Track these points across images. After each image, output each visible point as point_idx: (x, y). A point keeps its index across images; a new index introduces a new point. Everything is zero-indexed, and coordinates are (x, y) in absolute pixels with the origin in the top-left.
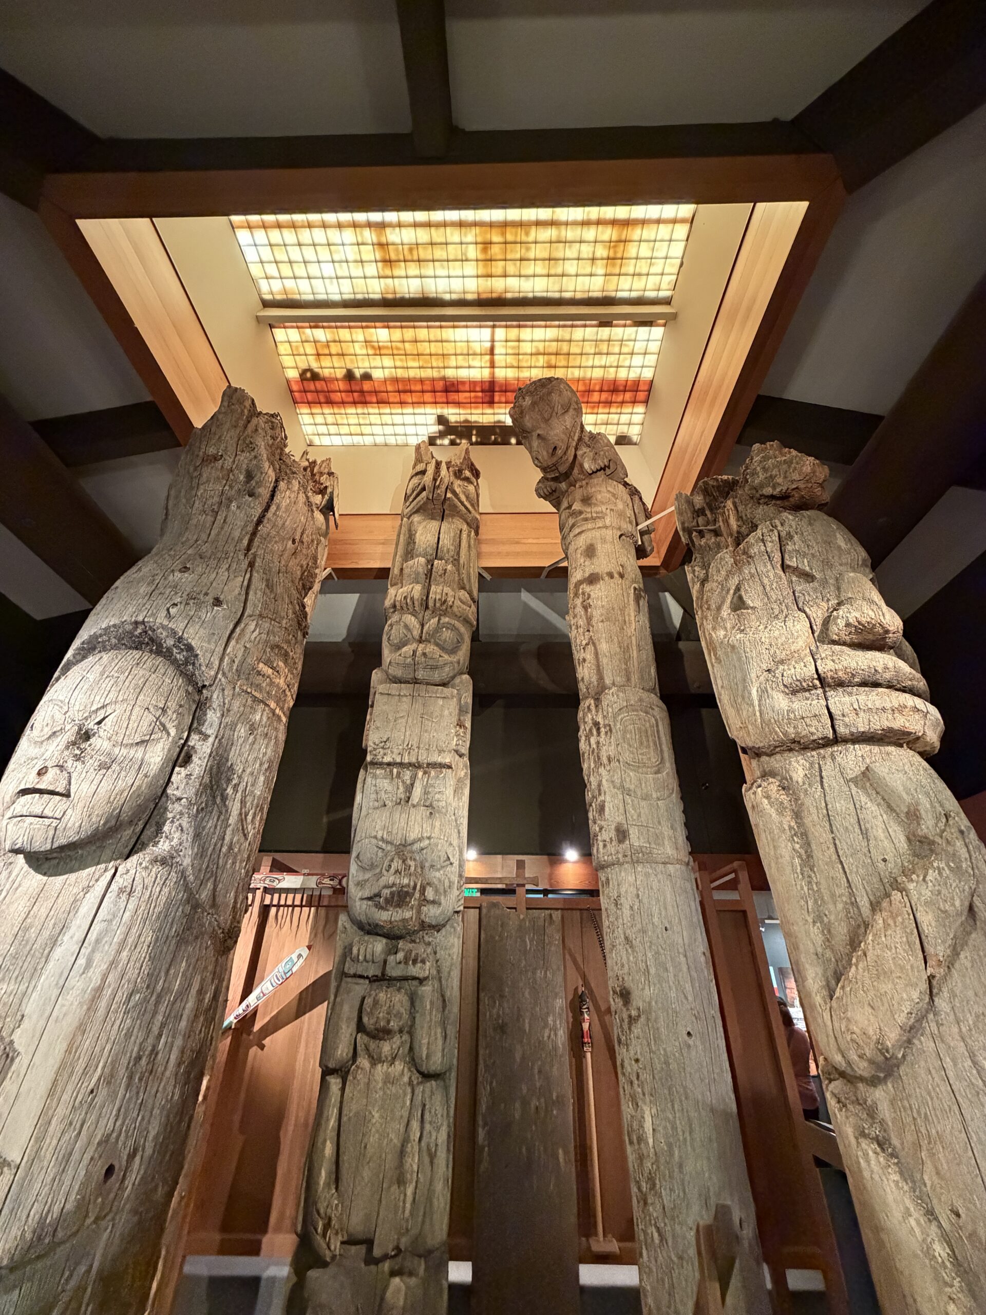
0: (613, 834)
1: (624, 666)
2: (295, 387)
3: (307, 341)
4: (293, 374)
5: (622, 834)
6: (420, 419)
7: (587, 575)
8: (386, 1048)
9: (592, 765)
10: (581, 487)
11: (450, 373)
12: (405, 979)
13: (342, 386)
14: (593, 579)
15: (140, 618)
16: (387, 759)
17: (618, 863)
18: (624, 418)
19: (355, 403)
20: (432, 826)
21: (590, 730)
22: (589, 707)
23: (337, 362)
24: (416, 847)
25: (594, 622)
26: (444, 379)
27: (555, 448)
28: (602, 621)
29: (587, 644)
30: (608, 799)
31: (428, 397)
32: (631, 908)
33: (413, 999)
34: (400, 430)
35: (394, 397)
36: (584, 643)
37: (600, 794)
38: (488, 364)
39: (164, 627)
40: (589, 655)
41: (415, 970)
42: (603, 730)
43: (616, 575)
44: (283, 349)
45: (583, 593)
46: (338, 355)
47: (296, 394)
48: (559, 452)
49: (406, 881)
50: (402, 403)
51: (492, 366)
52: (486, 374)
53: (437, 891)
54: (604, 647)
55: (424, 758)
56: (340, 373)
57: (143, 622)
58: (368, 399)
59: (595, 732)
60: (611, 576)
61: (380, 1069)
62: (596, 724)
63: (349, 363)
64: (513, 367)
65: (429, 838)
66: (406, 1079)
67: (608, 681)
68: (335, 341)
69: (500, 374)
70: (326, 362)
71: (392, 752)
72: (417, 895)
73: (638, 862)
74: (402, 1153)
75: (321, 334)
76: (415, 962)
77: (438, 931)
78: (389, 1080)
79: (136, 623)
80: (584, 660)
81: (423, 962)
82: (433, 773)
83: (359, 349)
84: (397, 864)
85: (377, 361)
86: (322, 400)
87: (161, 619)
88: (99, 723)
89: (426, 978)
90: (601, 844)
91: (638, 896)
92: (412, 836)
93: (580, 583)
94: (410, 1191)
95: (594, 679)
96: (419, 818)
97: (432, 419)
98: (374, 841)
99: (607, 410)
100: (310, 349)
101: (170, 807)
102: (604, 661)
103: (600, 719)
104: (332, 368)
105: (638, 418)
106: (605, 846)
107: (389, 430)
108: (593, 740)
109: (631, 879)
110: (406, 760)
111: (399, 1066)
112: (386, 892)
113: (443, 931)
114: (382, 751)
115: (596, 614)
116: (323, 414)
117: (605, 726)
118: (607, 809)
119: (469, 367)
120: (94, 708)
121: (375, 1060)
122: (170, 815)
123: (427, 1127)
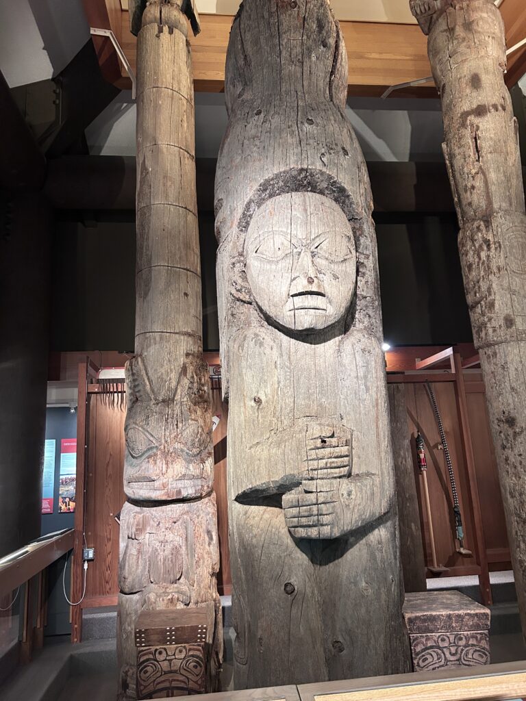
0: (502, 322)
5: (509, 322)
7: (474, 106)
9: (482, 273)
14: (480, 111)
15: (305, 167)
17: (506, 341)
21: (481, 246)
22: (478, 228)
25: (483, 152)
28: (491, 153)
29: (477, 173)
30: (497, 297)
32: (516, 369)
36: (473, 171)
37: (490, 295)
40: (478, 183)
42: (493, 246)
43: (500, 108)
45: (472, 125)
54: (492, 176)
57: (306, 170)
59: (485, 248)
60: (495, 107)
62: (487, 242)
67: (496, 206)
73: (521, 340)
79: (302, 170)
80: (473, 187)
88: (317, 247)
90: (490, 331)
91: (521, 362)
93: (466, 114)
95: (483, 204)
101: (358, 302)
102: (493, 188)
103: (490, 237)
106: (494, 331)
108: (483, 255)
109: (516, 351)
115: (485, 145)
117: (495, 243)
118: (497, 306)
120: (313, 237)
122: (358, 308)
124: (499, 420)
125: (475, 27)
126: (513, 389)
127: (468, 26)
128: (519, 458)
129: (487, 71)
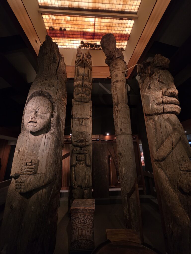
0: (119, 130)
1: (122, 99)
2: (48, 32)
3: (50, 19)
4: (47, 28)
5: (121, 130)
6: (77, 42)
7: (116, 80)
8: (81, 162)
9: (116, 118)
10: (115, 61)
11: (84, 30)
12: (84, 153)
13: (59, 32)
14: (117, 81)
15: (41, 90)
16: (77, 117)
17: (120, 135)
18: (123, 44)
19: (62, 37)
20: (87, 129)
21: (116, 111)
22: (116, 107)
23: (58, 25)
24: (84, 133)
25: (117, 90)
26: (83, 31)
27: (110, 52)
28: (119, 90)
29: (116, 95)
30: (119, 124)
31: (79, 36)
32: (122, 141)
33: (85, 156)
34: (72, 45)
35: (71, 36)
36: (115, 94)
37: (117, 123)
38: (93, 28)
39: (45, 91)
40: (116, 97)
41: (85, 152)
42: (118, 112)
43: (122, 81)
44: (45, 21)
45: (115, 84)
46: (58, 23)
47: (48, 34)
48: (111, 53)
49: (83, 138)
50: (73, 38)
51: (94, 29)
52: (93, 30)
53: (88, 140)
54: (119, 95)
55: (84, 117)
56: (58, 29)
57: (41, 91)
58: (65, 36)
59: (117, 112)
60: (121, 81)
61: (81, 166)
62: (117, 111)
63: (60, 25)
64: (99, 29)
65: (86, 131)
66: (85, 166)
67: (119, 102)
68: (57, 19)
69: (96, 31)
70: (55, 25)
71: (78, 116)
72: (85, 141)
73: (124, 134)
74: (85, 176)
75: (54, 17)
76: (85, 151)
77: (88, 146)
78: (82, 167)
79: (40, 91)
80: (115, 98)
81: (86, 151)
82: (86, 120)
83: (63, 22)
84: (81, 136)
85: (67, 26)
86: (55, 36)
87: (44, 90)
88: (38, 110)
89: (87, 153)
90: (117, 132)
91: (123, 140)
92: (83, 131)
93: (114, 82)
94: (87, 180)
95: (117, 102)
96: (84, 128)
97: (80, 42)
98: (76, 132)
99: (119, 42)
100: (51, 21)
101: (51, 125)
102: (119, 98)
103: (118, 110)
104: (57, 27)
105: (126, 44)
106: (118, 132)
107: (70, 44)
108: (116, 113)
109: (122, 137)
110: (81, 117)
111: (84, 165)
112: (79, 140)
113: (89, 146)
114: (76, 116)
115: (118, 89)
116: (55, 40)
117: (119, 111)
118: (118, 126)
119: (89, 29)
120: (37, 107)
121: (80, 164)
122: (52, 126)
123: (89, 172)
124: (118, 154)
125: (117, 64)
126: (121, 146)
127: (116, 64)
128: (122, 163)
129: (119, 74)
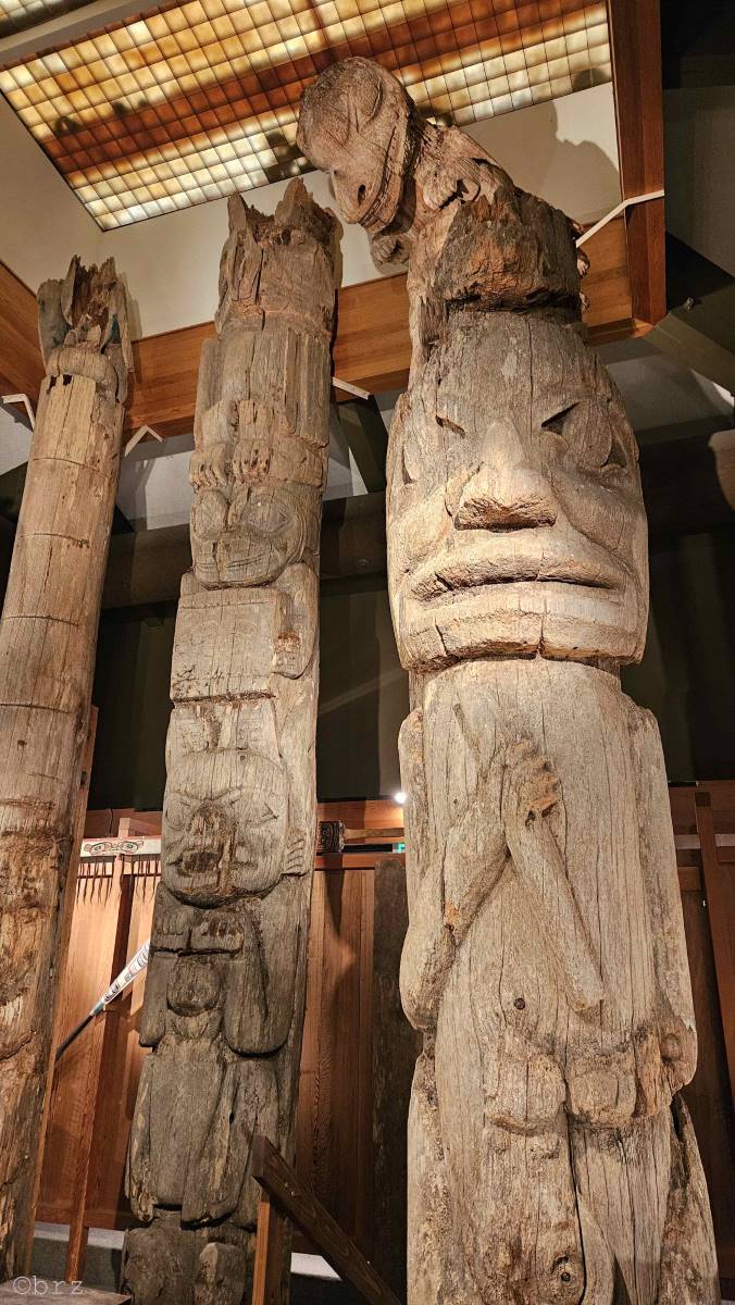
2: (55, 149)
3: (43, 78)
4: (42, 131)
6: (243, 145)
8: (193, 1024)
11: (258, 57)
12: (214, 951)
13: (114, 128)
16: (193, 694)
19: (142, 150)
20: (244, 775)
23: (95, 94)
24: (225, 800)
31: (242, 107)
33: (222, 974)
35: (192, 124)
38: (312, 25)
41: (224, 942)
49: (208, 841)
50: (207, 130)
51: (320, 25)
52: (314, 38)
53: (252, 851)
56: (105, 110)
58: (158, 138)
61: (185, 1046)
63: (111, 89)
64: (352, 16)
65: (240, 788)
68: (79, 66)
70: (79, 99)
71: (199, 684)
72: (226, 856)
75: (55, 62)
76: (223, 932)
77: (263, 898)
78: (194, 1057)
81: (233, 933)
82: (244, 707)
83: (117, 65)
84: (198, 822)
85: (145, 76)
89: (238, 951)
92: (219, 786)
97: (259, 141)
98: (178, 796)
100: (51, 87)
104: (89, 105)
110: (215, 693)
112: (187, 854)
114: (186, 684)
116: (106, 179)
119: (284, 40)
121: (182, 1036)
